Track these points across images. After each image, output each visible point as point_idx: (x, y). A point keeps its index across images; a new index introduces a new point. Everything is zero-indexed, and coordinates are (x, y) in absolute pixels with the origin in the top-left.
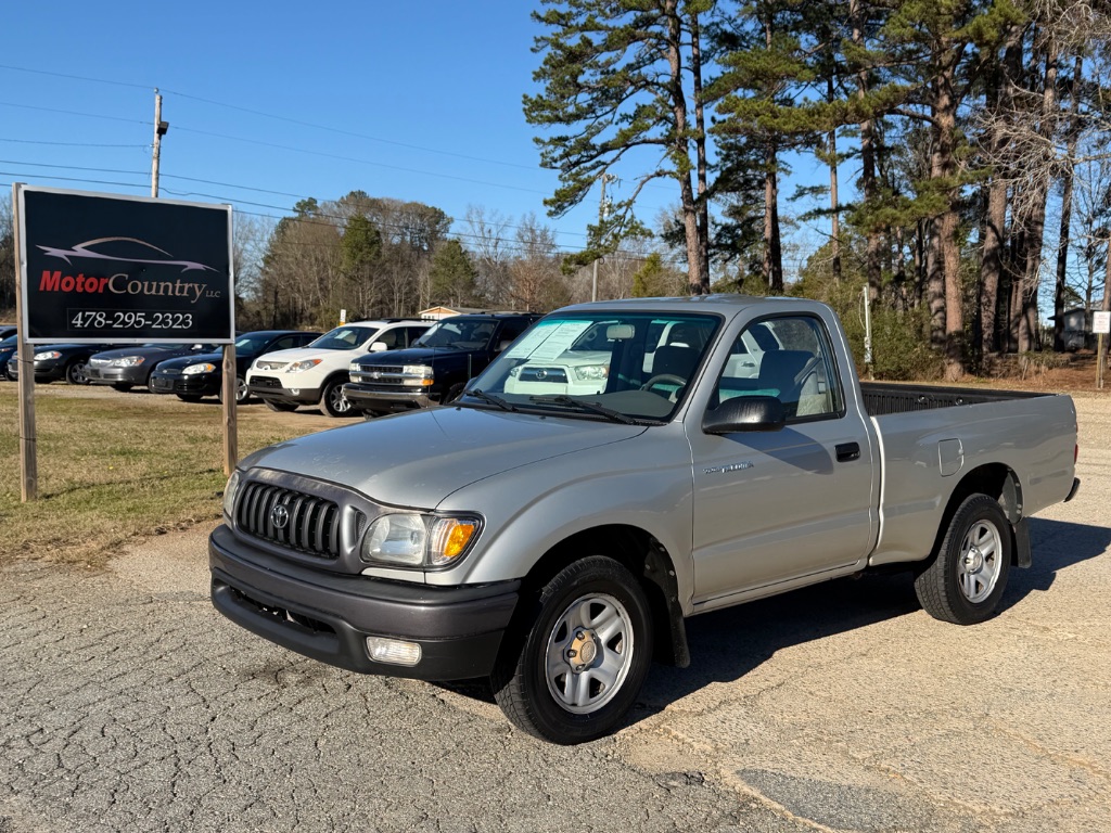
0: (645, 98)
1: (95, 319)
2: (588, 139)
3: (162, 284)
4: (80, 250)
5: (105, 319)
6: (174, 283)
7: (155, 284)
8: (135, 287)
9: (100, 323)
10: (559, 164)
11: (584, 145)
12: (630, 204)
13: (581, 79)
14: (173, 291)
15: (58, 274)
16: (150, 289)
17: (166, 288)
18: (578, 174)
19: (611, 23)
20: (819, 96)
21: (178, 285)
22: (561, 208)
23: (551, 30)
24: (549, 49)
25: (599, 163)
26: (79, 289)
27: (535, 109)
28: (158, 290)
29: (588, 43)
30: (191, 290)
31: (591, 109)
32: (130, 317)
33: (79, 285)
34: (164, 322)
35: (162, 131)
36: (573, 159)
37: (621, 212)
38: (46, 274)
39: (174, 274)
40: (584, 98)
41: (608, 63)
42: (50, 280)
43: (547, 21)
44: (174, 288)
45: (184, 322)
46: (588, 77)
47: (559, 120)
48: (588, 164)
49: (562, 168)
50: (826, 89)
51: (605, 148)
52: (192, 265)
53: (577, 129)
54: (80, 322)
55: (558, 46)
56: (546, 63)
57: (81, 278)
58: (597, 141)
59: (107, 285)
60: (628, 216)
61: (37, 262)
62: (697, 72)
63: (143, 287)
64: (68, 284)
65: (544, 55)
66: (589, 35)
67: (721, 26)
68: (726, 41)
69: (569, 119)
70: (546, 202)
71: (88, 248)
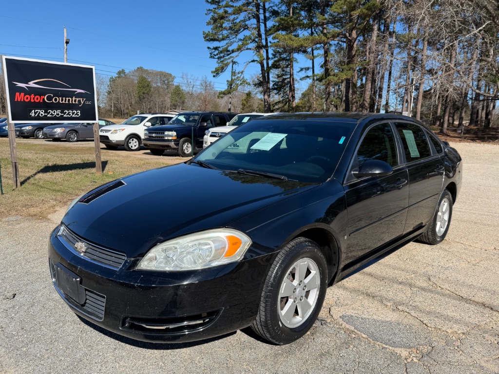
1: (40, 113)
2: (227, 48)
3: (67, 99)
4: (32, 84)
5: (44, 113)
6: (72, 98)
7: (64, 98)
8: (56, 100)
9: (42, 114)
10: (217, 57)
11: (225, 50)
12: (242, 73)
13: (224, 26)
14: (72, 101)
15: (22, 94)
16: (62, 100)
17: (69, 100)
18: (223, 61)
19: (235, 4)
20: (308, 34)
21: (74, 99)
22: (218, 74)
23: (213, 7)
24: (212, 14)
25: (231, 57)
26: (32, 101)
27: (207, 37)
28: (65, 101)
29: (226, 12)
30: (79, 101)
31: (228, 37)
32: (54, 112)
33: (32, 99)
34: (68, 114)
35: (67, 43)
36: (222, 55)
37: (239, 75)
38: (17, 94)
39: (72, 94)
40: (225, 32)
41: (234, 20)
42: (19, 97)
43: (211, 3)
46: (226, 24)
47: (214, 40)
48: (227, 57)
49: (218, 58)
50: (310, 32)
51: (233, 51)
52: (79, 91)
53: (222, 44)
54: (33, 114)
55: (215, 13)
56: (211, 19)
57: (33, 96)
58: (230, 48)
59: (44, 99)
60: (242, 77)
61: (13, 90)
62: (265, 25)
63: (59, 100)
64: (27, 98)
65: (210, 16)
66: (227, 9)
67: (273, 8)
68: (275, 13)
69: (220, 40)
70: (212, 72)
71: (35, 83)
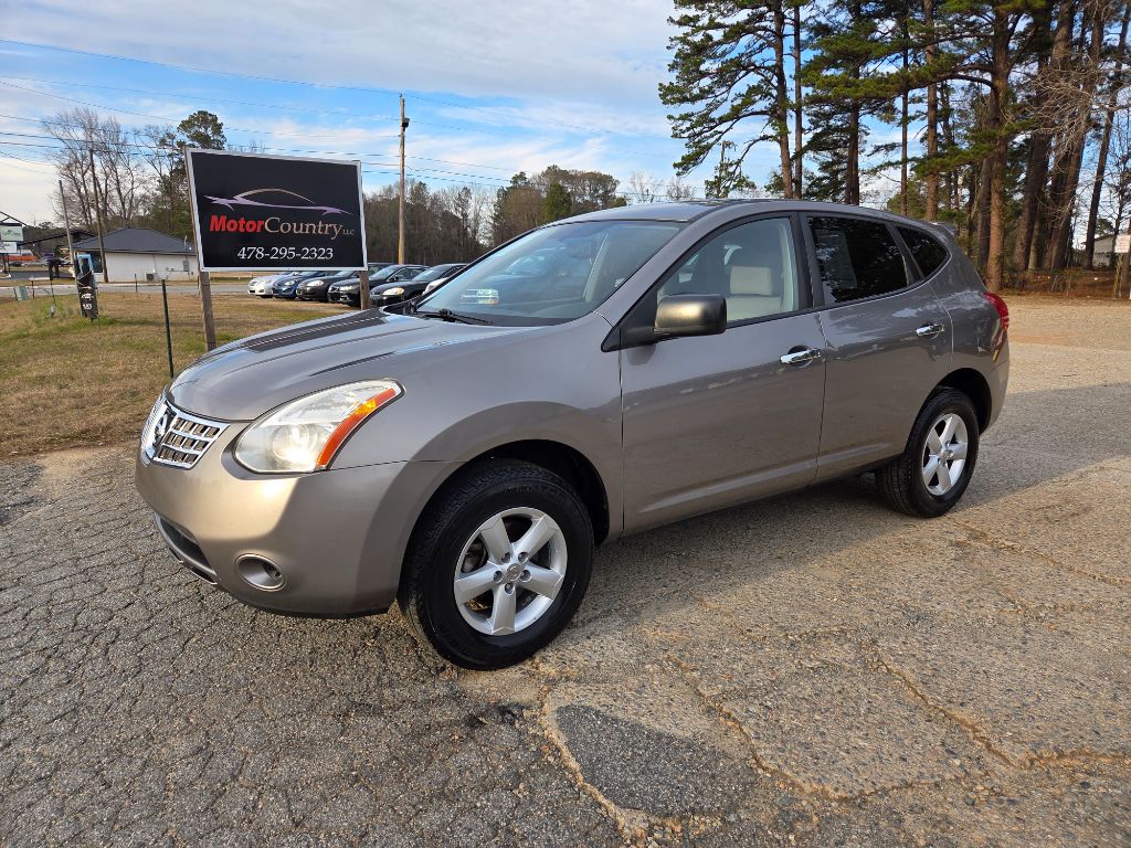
0: (753, 79)
1: (256, 252)
2: (708, 114)
3: (308, 225)
4: (240, 199)
5: (264, 253)
6: (317, 224)
7: (302, 225)
8: (286, 228)
9: (260, 255)
10: (686, 135)
11: (704, 119)
12: (738, 163)
13: (703, 67)
14: (317, 231)
15: (224, 218)
16: (298, 229)
17: (311, 228)
18: (700, 142)
19: (727, 21)
20: (896, 69)
21: (320, 225)
22: (686, 169)
23: (681, 31)
24: (680, 46)
25: (717, 132)
26: (242, 230)
27: (670, 94)
28: (304, 230)
29: (709, 38)
30: (331, 229)
32: (283, 251)
33: (241, 225)
34: (310, 254)
35: (405, 125)
36: (697, 130)
37: (731, 169)
38: (215, 218)
39: (316, 217)
40: (705, 82)
41: (724, 53)
42: (217, 223)
43: (680, 23)
44: (317, 228)
46: (709, 65)
47: (684, 100)
48: (708, 134)
49: (689, 137)
50: (902, 64)
51: (722, 120)
52: (330, 210)
53: (700, 107)
54: (244, 255)
55: (688, 43)
56: (676, 56)
57: (242, 221)
58: (715, 115)
59: (263, 226)
60: (737, 173)
61: (206, 208)
62: (798, 58)
63: (293, 228)
64: (232, 226)
65: (675, 51)
66: (710, 32)
67: (818, 19)
68: (821, 30)
69: (694, 99)
70: (675, 165)
71: (244, 197)
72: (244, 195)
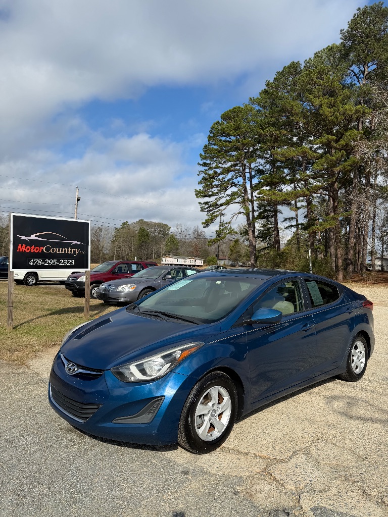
0: (234, 189)
1: (38, 262)
2: (216, 203)
3: (64, 249)
4: (33, 237)
5: (42, 262)
7: (61, 249)
8: (53, 250)
9: (40, 263)
10: (206, 210)
12: (229, 223)
13: (213, 184)
15: (24, 246)
16: (59, 251)
18: (213, 213)
19: (223, 166)
20: (291, 189)
21: (69, 249)
22: (207, 225)
23: (203, 168)
24: (203, 175)
25: (219, 210)
26: (32, 251)
27: (198, 194)
29: (216, 172)
30: (75, 252)
31: (217, 193)
32: (51, 261)
33: (32, 249)
34: (63, 263)
35: (78, 200)
36: (211, 208)
37: (227, 226)
38: (20, 245)
39: (68, 245)
40: (215, 190)
41: (223, 178)
42: (21, 248)
43: (202, 165)
44: (68, 251)
45: (71, 263)
46: (215, 183)
47: (206, 196)
48: (216, 210)
49: (207, 211)
50: (293, 187)
51: (221, 205)
52: (75, 242)
53: (212, 199)
54: (32, 263)
55: (206, 174)
56: (202, 179)
57: (33, 247)
58: (219, 203)
59: (43, 250)
60: (229, 227)
61: (17, 242)
62: (251, 182)
63: (57, 251)
64: (28, 249)
65: (201, 176)
66: (216, 170)
67: (259, 167)
68: (260, 172)
69: (210, 196)
70: (202, 223)
71: (35, 236)
72: (34, 235)
